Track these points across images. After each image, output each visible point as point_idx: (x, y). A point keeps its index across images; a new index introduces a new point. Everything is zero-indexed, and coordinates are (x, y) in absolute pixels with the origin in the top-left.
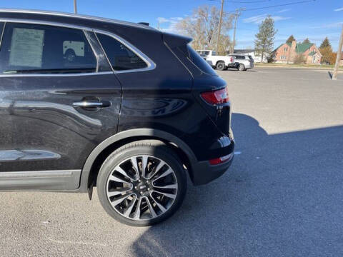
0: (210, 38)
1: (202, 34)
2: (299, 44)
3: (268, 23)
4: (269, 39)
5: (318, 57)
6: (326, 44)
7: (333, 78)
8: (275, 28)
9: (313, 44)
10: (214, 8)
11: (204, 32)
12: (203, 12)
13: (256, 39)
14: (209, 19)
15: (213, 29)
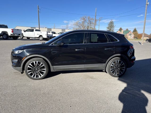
1: (84, 27)
2: (124, 31)
3: (112, 23)
4: (112, 29)
5: (133, 36)
6: (135, 31)
7: (142, 44)
8: (114, 25)
9: (130, 31)
10: (89, 17)
11: (85, 27)
12: (84, 18)
13: (107, 29)
14: (87, 21)
15: (89, 25)
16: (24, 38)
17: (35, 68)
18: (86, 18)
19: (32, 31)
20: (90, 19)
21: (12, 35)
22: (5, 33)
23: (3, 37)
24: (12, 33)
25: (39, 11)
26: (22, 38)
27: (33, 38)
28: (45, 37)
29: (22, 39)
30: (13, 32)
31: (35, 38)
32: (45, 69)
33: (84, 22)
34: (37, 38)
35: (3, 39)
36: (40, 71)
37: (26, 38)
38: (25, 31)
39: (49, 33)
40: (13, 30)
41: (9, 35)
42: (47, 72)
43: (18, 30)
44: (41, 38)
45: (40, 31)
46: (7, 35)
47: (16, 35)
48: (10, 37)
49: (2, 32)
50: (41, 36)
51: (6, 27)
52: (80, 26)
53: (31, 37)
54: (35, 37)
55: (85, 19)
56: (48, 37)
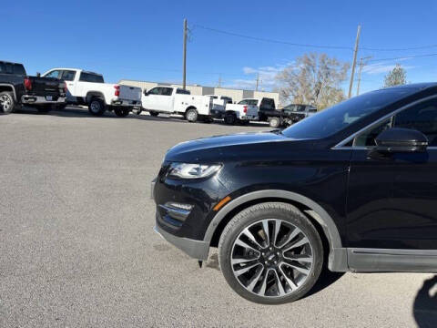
0: (318, 92)
1: (307, 87)
3: (398, 73)
10: (324, 56)
11: (310, 85)
12: (309, 60)
14: (317, 68)
15: (322, 81)
16: (143, 113)
17: (262, 251)
18: (313, 57)
19: (168, 92)
20: (326, 62)
21: (114, 102)
22: (95, 98)
23: (90, 108)
24: (116, 98)
25: (186, 36)
26: (138, 113)
27: (169, 113)
28: (205, 111)
29: (138, 116)
30: (117, 94)
31: (175, 115)
32: (310, 260)
33: (308, 70)
34: (180, 113)
35: (91, 114)
36: (284, 267)
37: (148, 113)
38: (146, 94)
39: (215, 101)
40: (118, 88)
41: (108, 102)
42: (315, 271)
43: (132, 88)
44: (191, 116)
45: (188, 93)
46: (102, 102)
47: (125, 104)
48: (110, 107)
49: (89, 93)
50: (191, 108)
51: (99, 79)
52: (295, 82)
53: (162, 112)
54: (175, 113)
55: (312, 63)
56: (212, 111)
